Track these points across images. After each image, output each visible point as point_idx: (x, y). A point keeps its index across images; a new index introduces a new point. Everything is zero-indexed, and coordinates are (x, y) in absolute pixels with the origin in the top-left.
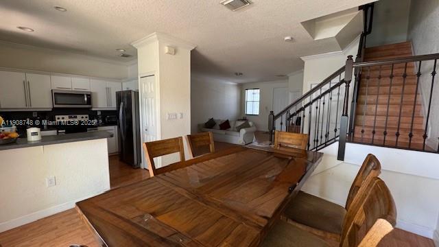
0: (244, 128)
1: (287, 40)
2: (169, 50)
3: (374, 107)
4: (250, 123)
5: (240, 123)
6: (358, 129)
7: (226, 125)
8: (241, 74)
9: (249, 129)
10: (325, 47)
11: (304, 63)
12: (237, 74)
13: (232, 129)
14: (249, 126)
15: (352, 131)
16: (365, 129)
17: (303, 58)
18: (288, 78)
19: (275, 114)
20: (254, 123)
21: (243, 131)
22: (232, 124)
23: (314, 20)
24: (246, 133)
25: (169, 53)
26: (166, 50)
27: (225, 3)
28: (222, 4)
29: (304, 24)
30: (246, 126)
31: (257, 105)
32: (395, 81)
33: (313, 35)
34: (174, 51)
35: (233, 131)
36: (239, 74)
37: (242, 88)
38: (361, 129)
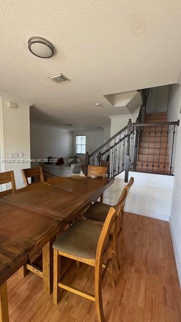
0: (74, 163)
1: (98, 106)
2: (11, 105)
3: (147, 150)
4: (78, 160)
5: (71, 160)
6: (139, 163)
7: (61, 162)
8: (71, 125)
9: (77, 164)
10: (120, 111)
11: (111, 120)
12: (68, 125)
13: (64, 165)
14: (77, 162)
15: (135, 164)
16: (143, 163)
17: (110, 117)
18: (103, 129)
19: (90, 154)
20: (80, 160)
21: (73, 166)
22: (65, 161)
23: (113, 95)
24: (75, 167)
25: (11, 107)
26: (9, 105)
27: (51, 78)
28: (49, 77)
29: (107, 96)
30: (75, 162)
31: (84, 147)
32: (157, 134)
33: (113, 104)
34: (15, 106)
35: (66, 166)
36: (69, 125)
37: (74, 135)
38: (141, 163)
